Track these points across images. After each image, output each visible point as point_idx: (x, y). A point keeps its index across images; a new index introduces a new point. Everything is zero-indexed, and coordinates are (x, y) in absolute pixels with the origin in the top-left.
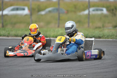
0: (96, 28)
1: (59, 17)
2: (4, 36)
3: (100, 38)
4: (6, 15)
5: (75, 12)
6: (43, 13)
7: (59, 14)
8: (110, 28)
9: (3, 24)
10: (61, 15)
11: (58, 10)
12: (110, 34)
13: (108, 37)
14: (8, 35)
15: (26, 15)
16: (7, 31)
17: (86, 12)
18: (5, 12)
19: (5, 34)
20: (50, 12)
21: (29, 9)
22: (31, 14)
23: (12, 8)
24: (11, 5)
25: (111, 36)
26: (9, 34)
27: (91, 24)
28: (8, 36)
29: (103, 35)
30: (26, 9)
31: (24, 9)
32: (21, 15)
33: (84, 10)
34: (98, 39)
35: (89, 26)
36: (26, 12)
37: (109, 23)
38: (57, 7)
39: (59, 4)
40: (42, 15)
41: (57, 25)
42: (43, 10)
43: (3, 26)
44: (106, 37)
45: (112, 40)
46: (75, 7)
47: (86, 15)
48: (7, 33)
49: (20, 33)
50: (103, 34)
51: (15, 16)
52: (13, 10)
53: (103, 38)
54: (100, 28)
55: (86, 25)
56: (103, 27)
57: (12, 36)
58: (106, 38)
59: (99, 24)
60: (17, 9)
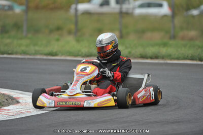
6: (195, 12)
9: (121, 32)
15: (165, 16)
16: (127, 48)
21: (170, 6)
22: (174, 15)
26: (130, 53)
30: (165, 4)
31: (160, 6)
32: (155, 16)
36: (165, 10)
40: (193, 17)
43: (121, 37)
49: (151, 50)
51: (144, 18)
57: (136, 58)
60: (149, 5)
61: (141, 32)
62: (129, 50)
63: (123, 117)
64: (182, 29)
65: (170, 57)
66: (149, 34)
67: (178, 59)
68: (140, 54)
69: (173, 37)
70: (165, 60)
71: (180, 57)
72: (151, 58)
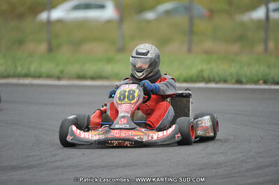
2: (49, 77)
5: (230, 14)
6: (150, 15)
7: (191, 19)
9: (50, 44)
14: (60, 75)
16: (58, 64)
18: (57, 14)
19: (52, 73)
20: (168, 13)
22: (121, 20)
27: (271, 45)
28: (59, 78)
32: (96, 22)
35: (266, 50)
40: (148, 22)
41: (185, 48)
42: (152, 8)
47: (259, 21)
48: (56, 71)
49: (91, 68)
55: (260, 48)
57: (70, 78)
61: (77, 44)
62: (60, 68)
63: (56, 161)
64: (132, 38)
66: (87, 47)
68: (77, 74)
69: (122, 49)
72: (93, 78)
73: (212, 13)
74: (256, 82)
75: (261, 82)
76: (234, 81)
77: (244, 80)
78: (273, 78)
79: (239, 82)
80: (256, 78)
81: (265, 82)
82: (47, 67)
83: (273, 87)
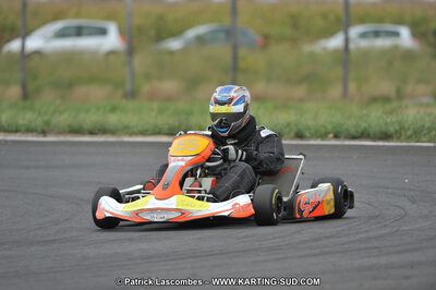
0: (374, 100)
1: (235, 58)
2: (29, 130)
3: (386, 136)
4: (38, 53)
5: (294, 41)
6: (175, 44)
7: (235, 48)
8: (425, 100)
9: (24, 87)
10: (242, 52)
11: (230, 33)
12: (427, 125)
13: (417, 134)
14: (46, 128)
15: (112, 53)
16: (39, 114)
17: (336, 42)
19: (33, 125)
20: (200, 40)
21: (122, 32)
22: (131, 51)
23: (58, 25)
24: (56, 17)
25: (430, 130)
26: (47, 123)
27: (352, 87)
28: (44, 133)
29: (397, 128)
30: (113, 29)
31: (103, 32)
32: (94, 53)
33: (328, 33)
34: (381, 143)
35: (345, 94)
36: (112, 40)
37: (419, 81)
38: (227, 22)
39: (234, 12)
40: (171, 53)
42: (176, 33)
43: (25, 96)
44: (409, 133)
45: (431, 144)
46: (295, 22)
47: (336, 51)
48: (39, 123)
49: (90, 119)
50: (400, 123)
51: (70, 57)
52: (62, 34)
53: (399, 139)
54: (386, 99)
55: (336, 91)
56: (400, 95)
57: (61, 132)
58: (409, 138)
59: (386, 87)
60: (79, 32)
61: (66, 87)
62: (47, 117)
64: (148, 77)
65: (128, 130)
66: (81, 91)
67: (143, 133)
68: (69, 126)
69: (132, 95)
70: (119, 136)
71: (147, 130)
72: (92, 133)
73: (267, 40)
74: (324, 136)
75: (331, 135)
76: (292, 134)
77: (307, 134)
78: (347, 130)
79: (300, 136)
80: (323, 130)
81: (336, 137)
82: (26, 118)
83: (347, 143)
